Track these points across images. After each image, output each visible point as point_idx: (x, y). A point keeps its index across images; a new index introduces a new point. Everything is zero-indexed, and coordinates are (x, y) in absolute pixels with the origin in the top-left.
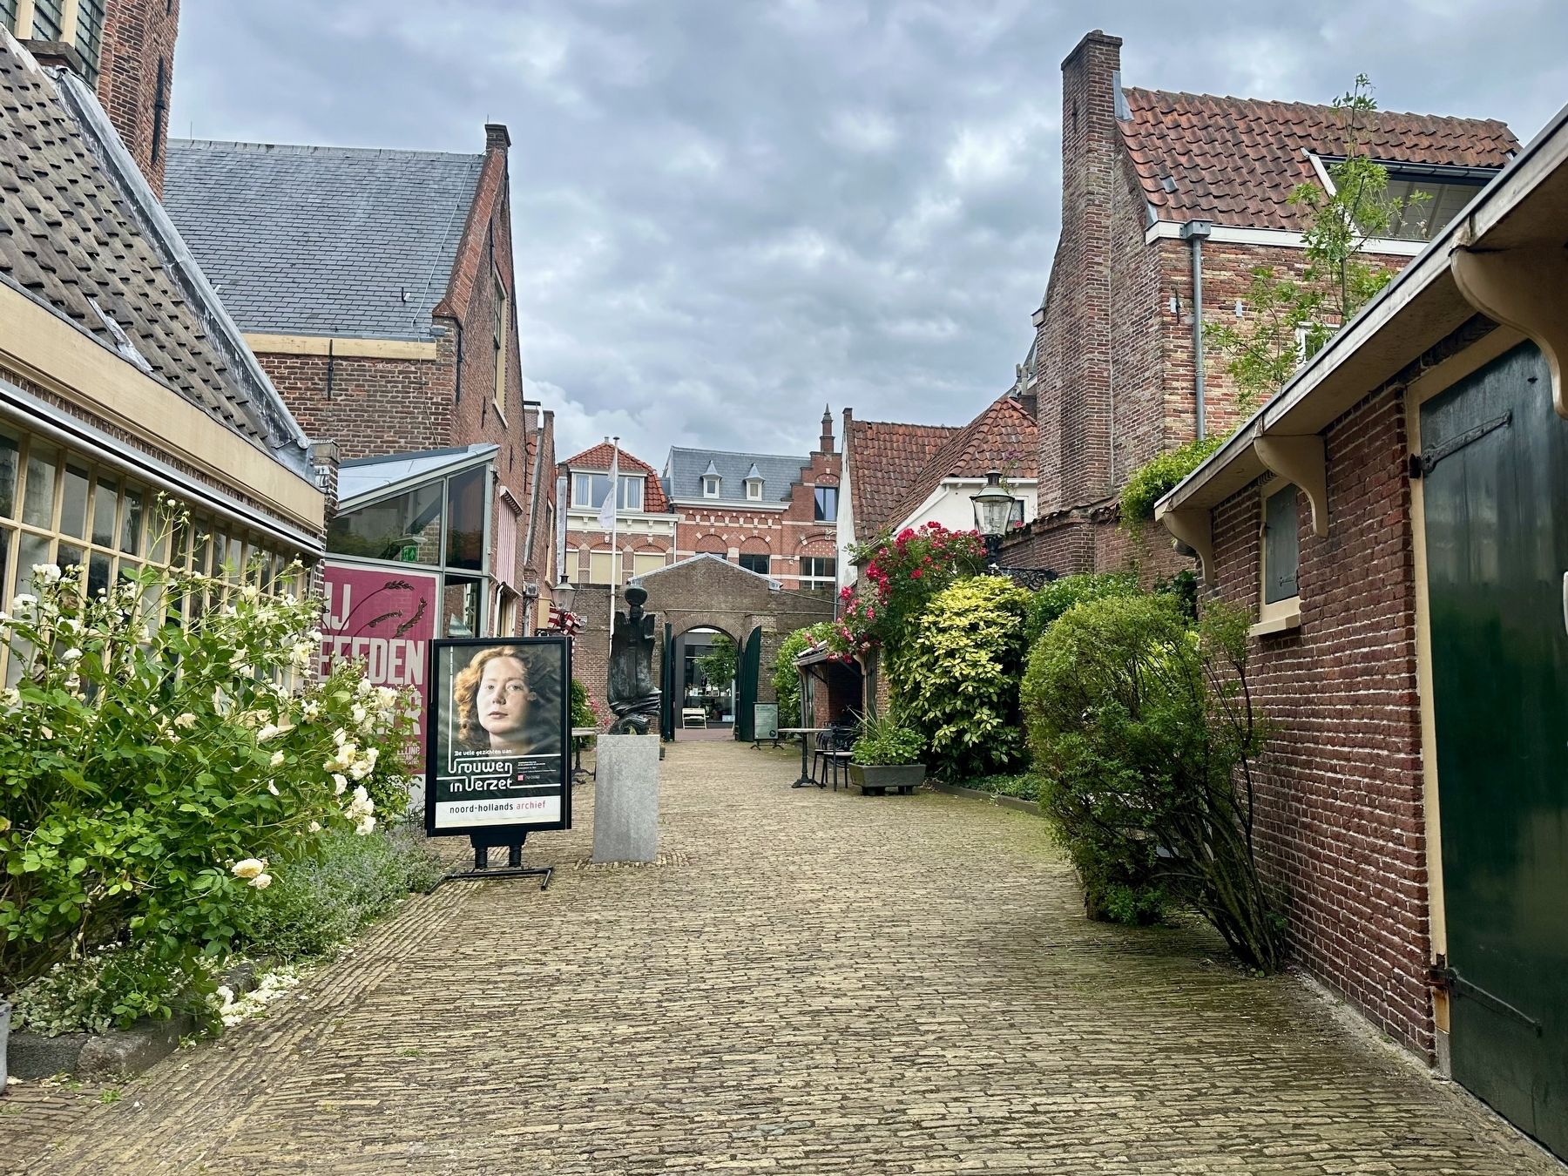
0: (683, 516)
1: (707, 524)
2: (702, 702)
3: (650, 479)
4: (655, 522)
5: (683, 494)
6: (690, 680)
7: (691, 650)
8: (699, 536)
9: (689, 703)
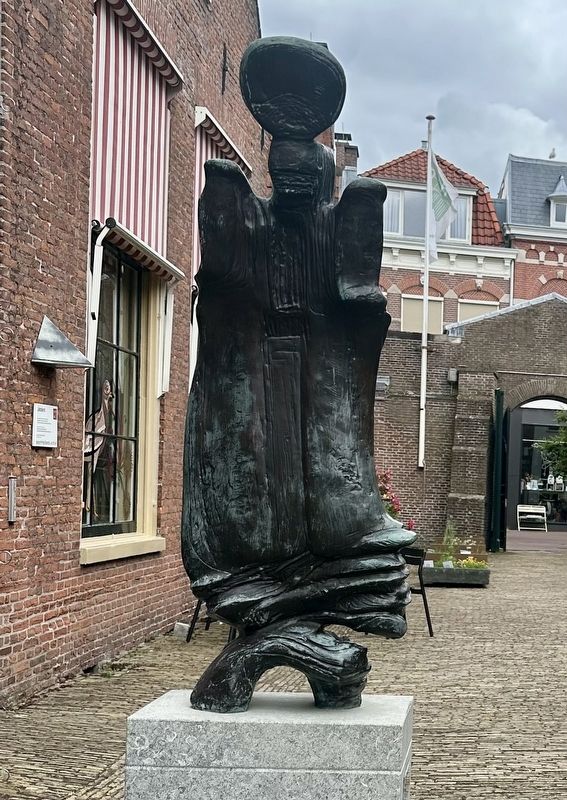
0: (523, 252)
1: (554, 263)
2: (542, 498)
3: (480, 201)
4: (487, 258)
5: (523, 221)
6: (526, 471)
7: (529, 431)
8: (543, 280)
9: (525, 498)
